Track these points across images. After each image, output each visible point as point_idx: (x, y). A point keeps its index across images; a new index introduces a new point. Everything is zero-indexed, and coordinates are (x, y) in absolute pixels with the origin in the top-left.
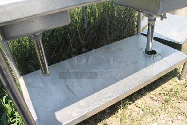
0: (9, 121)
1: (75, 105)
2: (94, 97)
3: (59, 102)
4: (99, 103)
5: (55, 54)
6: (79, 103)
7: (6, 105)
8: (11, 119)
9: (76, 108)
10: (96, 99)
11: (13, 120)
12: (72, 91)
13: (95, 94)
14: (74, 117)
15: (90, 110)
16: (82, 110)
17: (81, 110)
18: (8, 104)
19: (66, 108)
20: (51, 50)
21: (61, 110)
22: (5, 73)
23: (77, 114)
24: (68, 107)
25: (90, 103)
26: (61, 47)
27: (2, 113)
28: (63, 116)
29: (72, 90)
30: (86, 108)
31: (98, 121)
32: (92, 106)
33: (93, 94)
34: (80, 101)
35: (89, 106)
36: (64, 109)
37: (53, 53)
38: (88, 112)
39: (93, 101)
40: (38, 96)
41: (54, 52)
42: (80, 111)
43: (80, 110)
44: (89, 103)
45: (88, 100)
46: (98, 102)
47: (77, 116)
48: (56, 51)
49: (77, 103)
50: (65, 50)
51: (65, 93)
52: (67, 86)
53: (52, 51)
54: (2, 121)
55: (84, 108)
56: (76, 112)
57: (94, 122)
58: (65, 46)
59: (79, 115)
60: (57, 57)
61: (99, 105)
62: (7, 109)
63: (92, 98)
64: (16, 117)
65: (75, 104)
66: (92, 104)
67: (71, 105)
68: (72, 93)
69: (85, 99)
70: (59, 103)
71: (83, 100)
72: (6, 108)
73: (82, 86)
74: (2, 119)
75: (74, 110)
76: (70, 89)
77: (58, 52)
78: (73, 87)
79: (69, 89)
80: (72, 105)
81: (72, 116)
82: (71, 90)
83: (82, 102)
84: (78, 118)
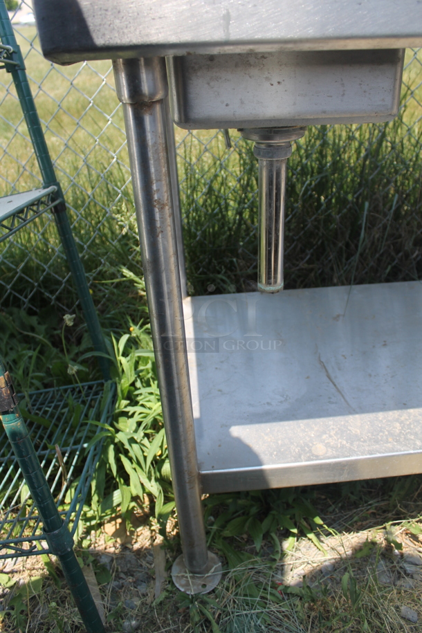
0: (117, 405)
1: (331, 423)
2: (402, 418)
3: (283, 399)
4: (415, 444)
5: (309, 262)
6: (347, 422)
7: (123, 360)
8: (125, 402)
9: (332, 433)
10: (410, 428)
11: (131, 409)
12: (334, 380)
13: (411, 411)
14: (317, 457)
15: (378, 455)
16: (351, 444)
17: (348, 445)
18: (128, 358)
19: (300, 421)
20: (300, 245)
21: (282, 423)
22: (157, 216)
23: (330, 450)
24: (306, 421)
25: (384, 432)
26: (335, 244)
27: (106, 381)
28: (280, 442)
29: (336, 377)
30: (365, 441)
31: (390, 515)
32: (389, 445)
33: (401, 408)
34: (351, 417)
35: (377, 442)
36: (291, 422)
37: (302, 259)
38: (368, 456)
39: (398, 431)
40: (222, 362)
41: (307, 255)
42: (343, 447)
43: (344, 442)
44: (381, 431)
45: (381, 421)
46: (412, 437)
47: (329, 458)
48: (312, 255)
49: (340, 420)
50: (344, 260)
51: (308, 377)
52: (321, 362)
53: (302, 251)
54: (100, 402)
55: (359, 440)
56: (327, 445)
57: (374, 514)
58: (347, 245)
59: (335, 457)
60: (312, 274)
61: (414, 449)
62: (123, 371)
63: (397, 420)
64: (141, 403)
65: (331, 418)
66: (390, 440)
67: (318, 420)
68: (331, 384)
69: (371, 416)
70: (281, 402)
71: (364, 416)
72: (120, 370)
73: (370, 375)
74: (102, 397)
75: (324, 437)
76: (330, 371)
77: (318, 259)
78: (339, 369)
79: (327, 371)
80: (322, 419)
81: (310, 450)
82: (332, 375)
83: (357, 423)
84: (329, 465)
